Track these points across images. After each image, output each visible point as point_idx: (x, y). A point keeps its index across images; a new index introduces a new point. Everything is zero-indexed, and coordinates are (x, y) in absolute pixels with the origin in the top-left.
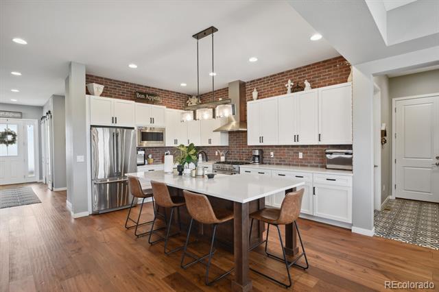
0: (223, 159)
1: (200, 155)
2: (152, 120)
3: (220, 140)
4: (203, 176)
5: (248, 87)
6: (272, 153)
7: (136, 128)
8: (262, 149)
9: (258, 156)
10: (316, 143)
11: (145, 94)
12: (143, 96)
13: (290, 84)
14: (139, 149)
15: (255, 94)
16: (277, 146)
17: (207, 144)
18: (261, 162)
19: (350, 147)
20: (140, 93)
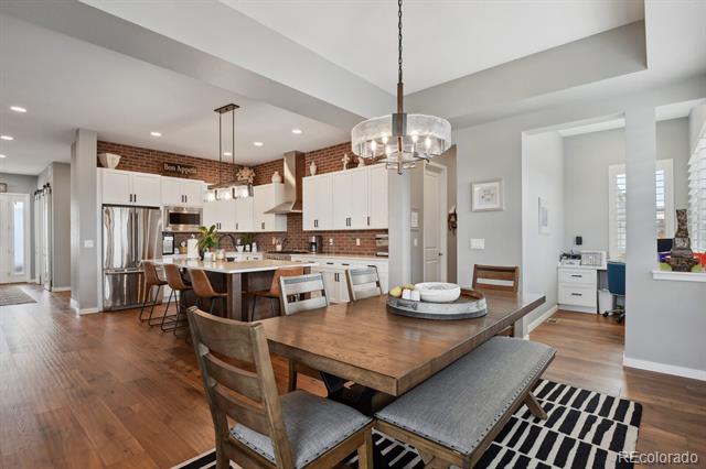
0: (279, 248)
1: (254, 244)
2: (184, 198)
3: (276, 225)
4: (223, 260)
5: (308, 159)
6: (331, 240)
7: (162, 209)
8: (321, 235)
9: (315, 244)
10: (366, 227)
11: (176, 166)
12: (173, 168)
13: (346, 159)
14: (165, 234)
15: (313, 168)
16: (335, 232)
17: (260, 230)
18: (320, 251)
19: (386, 231)
20: (170, 164)
